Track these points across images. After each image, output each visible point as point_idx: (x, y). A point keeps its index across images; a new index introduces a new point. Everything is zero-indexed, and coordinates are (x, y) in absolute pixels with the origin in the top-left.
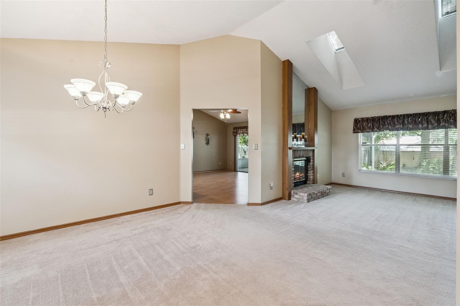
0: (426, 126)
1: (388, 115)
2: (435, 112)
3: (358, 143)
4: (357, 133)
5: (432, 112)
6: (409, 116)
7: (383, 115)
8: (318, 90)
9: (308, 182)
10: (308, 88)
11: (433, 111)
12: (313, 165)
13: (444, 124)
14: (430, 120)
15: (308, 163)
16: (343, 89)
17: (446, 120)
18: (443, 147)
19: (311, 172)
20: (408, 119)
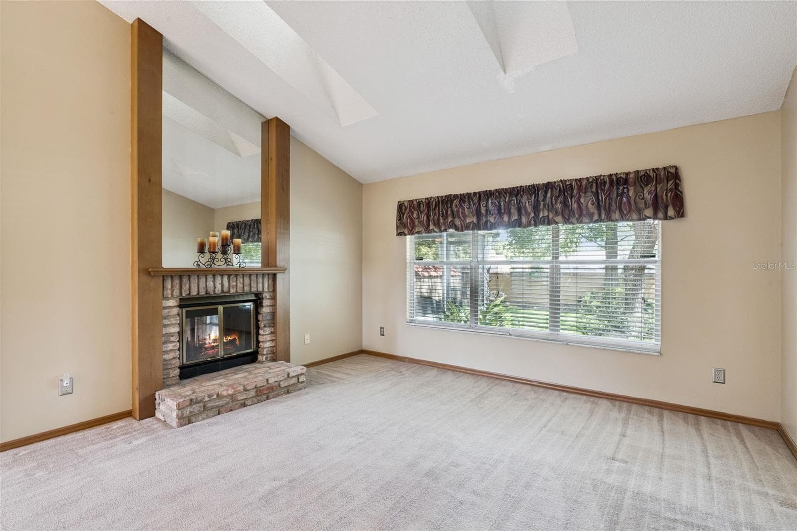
0: (516, 217)
1: (453, 194)
2: (532, 185)
3: (406, 259)
4: (401, 235)
5: (526, 186)
6: (488, 194)
7: (445, 195)
8: (291, 126)
9: (260, 357)
10: (266, 120)
11: (528, 185)
12: (274, 314)
13: (546, 214)
14: (524, 204)
15: (259, 310)
16: (343, 126)
17: (550, 204)
18: (549, 267)
19: (266, 331)
20: (487, 203)
